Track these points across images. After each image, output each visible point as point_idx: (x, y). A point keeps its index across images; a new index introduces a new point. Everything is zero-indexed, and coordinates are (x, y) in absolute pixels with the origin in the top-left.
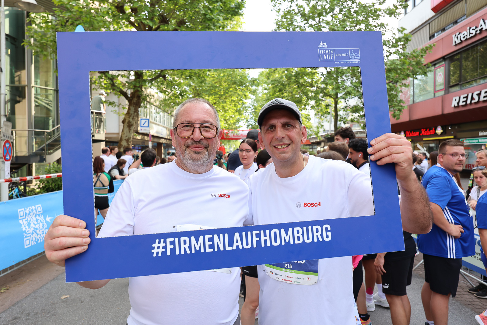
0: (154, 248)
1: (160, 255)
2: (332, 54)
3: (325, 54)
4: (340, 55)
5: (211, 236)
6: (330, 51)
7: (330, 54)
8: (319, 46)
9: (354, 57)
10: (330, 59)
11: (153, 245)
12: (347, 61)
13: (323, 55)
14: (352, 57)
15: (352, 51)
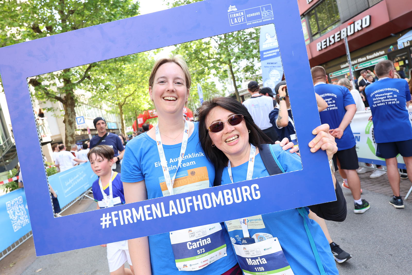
0: (102, 221)
1: (108, 226)
2: (242, 16)
3: (235, 17)
4: (252, 15)
5: (149, 206)
6: (241, 13)
7: (241, 17)
8: (229, 11)
9: (267, 14)
10: (242, 22)
11: (101, 219)
12: (259, 20)
13: (233, 19)
14: (264, 15)
15: (264, 8)
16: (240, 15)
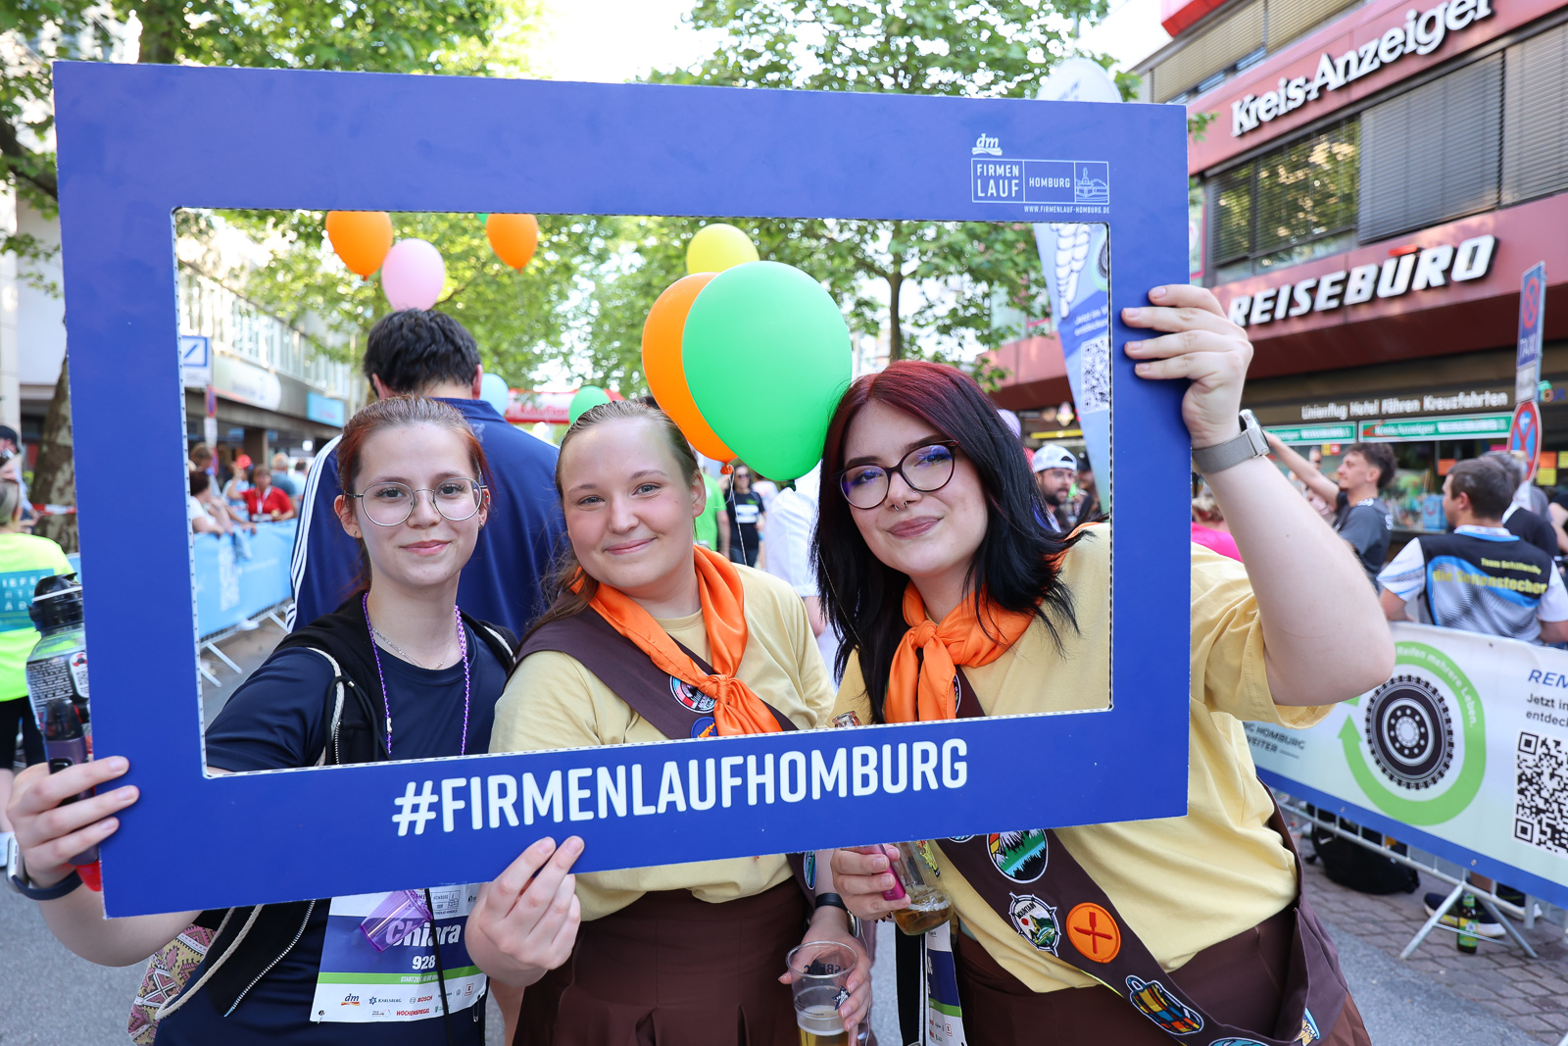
0: (399, 810)
1: (419, 830)
2: (1015, 178)
3: (992, 177)
4: (1044, 183)
5: (587, 772)
6: (1011, 168)
7: (1010, 179)
8: (975, 151)
9: (1090, 191)
10: (1009, 197)
11: (398, 801)
12: (1063, 206)
13: (986, 180)
14: (1082, 191)
15: (1085, 169)
16: (1008, 175)
